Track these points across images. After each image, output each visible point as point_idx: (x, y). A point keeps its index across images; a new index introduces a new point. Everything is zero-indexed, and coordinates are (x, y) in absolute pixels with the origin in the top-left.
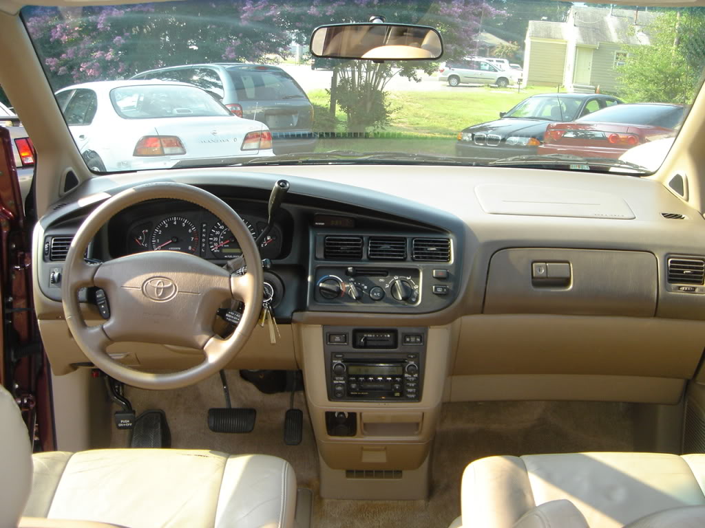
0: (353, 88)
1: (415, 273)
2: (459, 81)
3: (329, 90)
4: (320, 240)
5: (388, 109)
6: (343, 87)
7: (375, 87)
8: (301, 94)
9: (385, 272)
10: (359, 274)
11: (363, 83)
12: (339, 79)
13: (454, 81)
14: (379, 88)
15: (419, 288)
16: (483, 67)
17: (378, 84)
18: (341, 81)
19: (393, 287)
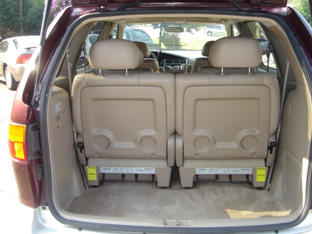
0: (168, 36)
1: (180, 65)
2: (212, 34)
3: (159, 37)
4: (166, 60)
5: (181, 44)
6: (164, 37)
7: (176, 36)
8: (149, 39)
9: (176, 65)
10: (172, 65)
11: (172, 35)
12: (162, 33)
13: (210, 34)
14: (178, 37)
15: (181, 67)
16: (221, 28)
17: (177, 35)
18: (163, 34)
19: (177, 67)
